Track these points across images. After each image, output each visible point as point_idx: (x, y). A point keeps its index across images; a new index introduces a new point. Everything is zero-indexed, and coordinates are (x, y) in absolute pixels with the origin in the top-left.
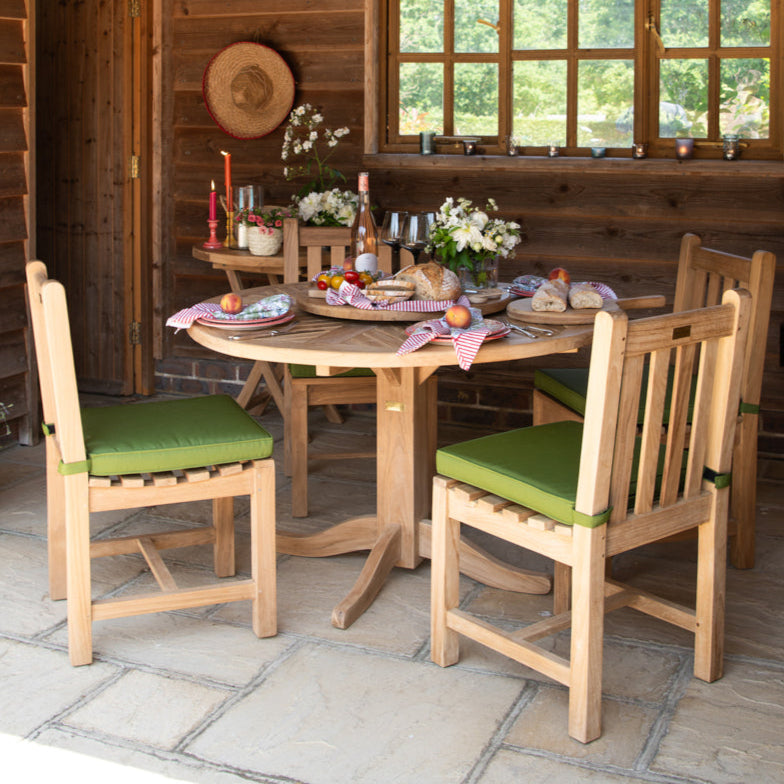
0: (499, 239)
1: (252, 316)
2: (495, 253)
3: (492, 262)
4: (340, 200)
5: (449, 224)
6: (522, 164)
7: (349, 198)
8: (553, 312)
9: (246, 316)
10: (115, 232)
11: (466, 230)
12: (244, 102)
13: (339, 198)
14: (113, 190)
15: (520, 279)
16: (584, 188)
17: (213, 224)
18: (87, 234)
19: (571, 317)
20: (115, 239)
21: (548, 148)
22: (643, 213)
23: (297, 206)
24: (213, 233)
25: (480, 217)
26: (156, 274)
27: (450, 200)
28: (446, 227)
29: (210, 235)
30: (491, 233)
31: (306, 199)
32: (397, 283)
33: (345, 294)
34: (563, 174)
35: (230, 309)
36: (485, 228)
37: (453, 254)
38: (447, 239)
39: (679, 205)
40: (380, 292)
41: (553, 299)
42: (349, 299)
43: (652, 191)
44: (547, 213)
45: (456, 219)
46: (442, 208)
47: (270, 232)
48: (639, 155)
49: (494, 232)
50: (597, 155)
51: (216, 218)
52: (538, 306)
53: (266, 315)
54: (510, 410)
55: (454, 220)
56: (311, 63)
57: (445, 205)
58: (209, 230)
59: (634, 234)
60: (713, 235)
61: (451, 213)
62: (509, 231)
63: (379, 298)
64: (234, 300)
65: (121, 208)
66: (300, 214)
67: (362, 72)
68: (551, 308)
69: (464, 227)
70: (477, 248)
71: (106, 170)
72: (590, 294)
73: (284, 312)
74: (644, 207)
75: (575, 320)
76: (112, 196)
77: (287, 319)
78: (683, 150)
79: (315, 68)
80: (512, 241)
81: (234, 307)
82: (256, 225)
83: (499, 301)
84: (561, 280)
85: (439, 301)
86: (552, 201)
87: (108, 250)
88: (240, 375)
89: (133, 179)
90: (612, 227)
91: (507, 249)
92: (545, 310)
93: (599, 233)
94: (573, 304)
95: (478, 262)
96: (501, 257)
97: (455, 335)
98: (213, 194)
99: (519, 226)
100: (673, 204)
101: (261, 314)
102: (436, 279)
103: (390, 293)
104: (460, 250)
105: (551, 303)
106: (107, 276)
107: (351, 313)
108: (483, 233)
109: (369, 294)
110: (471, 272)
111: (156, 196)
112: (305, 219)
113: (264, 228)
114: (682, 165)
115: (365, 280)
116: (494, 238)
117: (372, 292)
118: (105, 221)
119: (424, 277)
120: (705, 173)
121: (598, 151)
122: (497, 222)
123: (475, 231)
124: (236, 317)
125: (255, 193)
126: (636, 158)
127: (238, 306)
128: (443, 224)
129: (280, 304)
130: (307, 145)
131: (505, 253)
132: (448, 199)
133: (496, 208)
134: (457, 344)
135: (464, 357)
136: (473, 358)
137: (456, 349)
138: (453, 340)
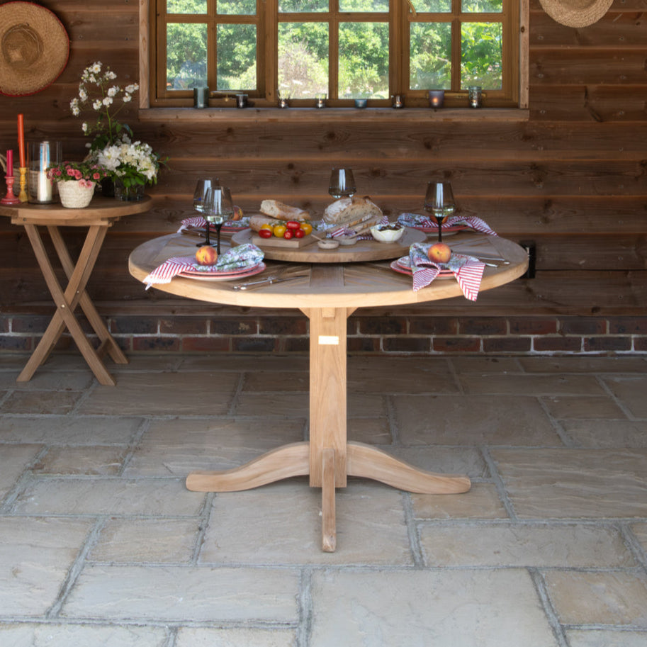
4: (142, 152)
6: (295, 115)
9: (225, 267)
12: (22, 59)
16: (349, 135)
17: (10, 180)
21: (316, 101)
22: (402, 155)
24: (10, 189)
31: (105, 152)
34: (330, 123)
35: (209, 260)
39: (434, 147)
43: (409, 136)
47: (88, 185)
48: (398, 105)
50: (360, 105)
53: (243, 264)
54: (289, 336)
56: (81, 23)
59: (394, 174)
60: (461, 172)
67: (136, 31)
73: (260, 260)
74: (403, 150)
78: (435, 101)
79: (85, 27)
81: (211, 258)
86: (321, 147)
88: (13, 327)
90: (375, 169)
93: (363, 174)
97: (455, 270)
100: (428, 146)
113: (84, 182)
114: (437, 113)
120: (456, 119)
121: (361, 103)
126: (395, 108)
129: (254, 253)
130: (107, 102)
134: (460, 278)
135: (469, 289)
136: (478, 289)
137: (461, 283)
138: (455, 275)
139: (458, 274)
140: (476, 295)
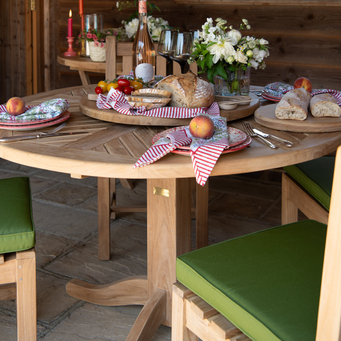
0: (249, 53)
1: (30, 117)
2: (246, 65)
3: (244, 73)
4: (153, 24)
5: (207, 40)
7: (160, 23)
8: (295, 120)
9: (25, 118)
10: (21, 45)
11: (220, 45)
13: (152, 22)
14: (20, 18)
15: (270, 85)
16: (325, 17)
17: (70, 40)
18: (5, 46)
19: (311, 126)
20: (21, 49)
23: (124, 28)
24: (70, 46)
25: (234, 35)
26: (46, 72)
27: (210, 20)
28: (206, 42)
29: (68, 47)
30: (242, 48)
31: (130, 23)
32: (155, 91)
33: (111, 99)
34: (310, 7)
35: (12, 111)
36: (238, 44)
37: (210, 65)
38: (205, 52)
40: (139, 99)
41: (295, 108)
42: (113, 104)
44: (298, 34)
45: (214, 36)
46: (203, 27)
47: (102, 46)
49: (245, 46)
51: (72, 36)
52: (280, 114)
53: (42, 117)
55: (211, 37)
57: (206, 24)
58: (68, 44)
61: (209, 31)
62: (259, 47)
63: (138, 104)
64: (16, 103)
65: (24, 29)
66: (126, 34)
68: (293, 116)
69: (219, 42)
70: (230, 60)
71: (15, 5)
72: (330, 103)
73: (57, 114)
75: (315, 128)
76: (18, 22)
77: (59, 121)
80: (261, 55)
81: (15, 109)
82: (93, 41)
83: (249, 107)
84: (304, 90)
85: (191, 107)
86: (302, 26)
87: (17, 56)
89: (32, 11)
91: (257, 61)
92: (287, 118)
94: (314, 113)
95: (232, 72)
96: (252, 68)
97: (193, 148)
98: (70, 20)
99: (267, 43)
101: (37, 116)
102: (190, 88)
103: (147, 100)
104: (215, 62)
105: (293, 112)
106: (16, 73)
107: (114, 117)
108: (236, 48)
109: (130, 100)
110: (226, 81)
111: (46, 22)
112: (130, 37)
113: (98, 42)
115: (136, 86)
116: (245, 52)
117: (133, 98)
118: (15, 37)
119: (179, 87)
122: (248, 38)
123: (228, 46)
124: (16, 118)
125: (98, 18)
127: (19, 108)
128: (203, 41)
129: (54, 108)
131: (255, 65)
132: (208, 19)
133: (249, 27)
134: (195, 157)
135: (200, 171)
136: (209, 173)
137: (194, 162)
138: (191, 153)
139: (194, 153)
140: (206, 179)
